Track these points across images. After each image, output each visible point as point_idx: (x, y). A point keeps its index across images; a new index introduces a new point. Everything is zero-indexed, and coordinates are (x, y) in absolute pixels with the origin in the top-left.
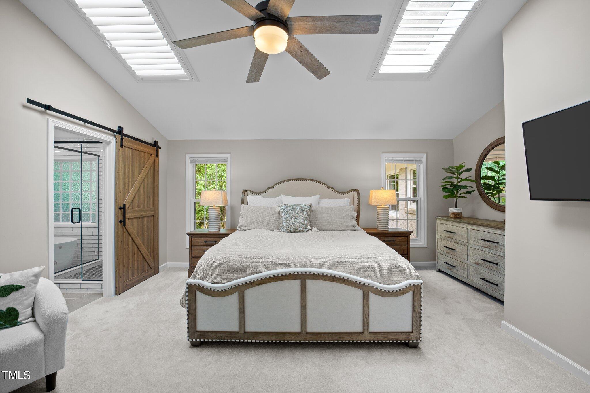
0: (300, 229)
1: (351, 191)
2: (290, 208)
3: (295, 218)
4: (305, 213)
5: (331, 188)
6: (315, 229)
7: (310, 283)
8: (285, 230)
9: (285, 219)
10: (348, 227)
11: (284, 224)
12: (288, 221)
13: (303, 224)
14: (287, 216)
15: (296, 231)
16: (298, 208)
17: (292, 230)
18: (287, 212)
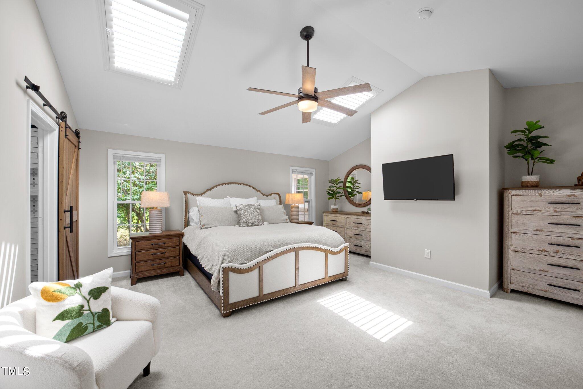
0: (256, 223)
1: (273, 194)
2: (247, 208)
3: (252, 215)
4: (258, 211)
5: (259, 191)
6: (265, 223)
7: (301, 252)
8: (245, 225)
9: (244, 216)
10: (283, 220)
11: (244, 220)
12: (247, 218)
13: (258, 220)
14: (246, 214)
15: (253, 225)
16: (253, 207)
17: (250, 224)
18: (245, 210)
